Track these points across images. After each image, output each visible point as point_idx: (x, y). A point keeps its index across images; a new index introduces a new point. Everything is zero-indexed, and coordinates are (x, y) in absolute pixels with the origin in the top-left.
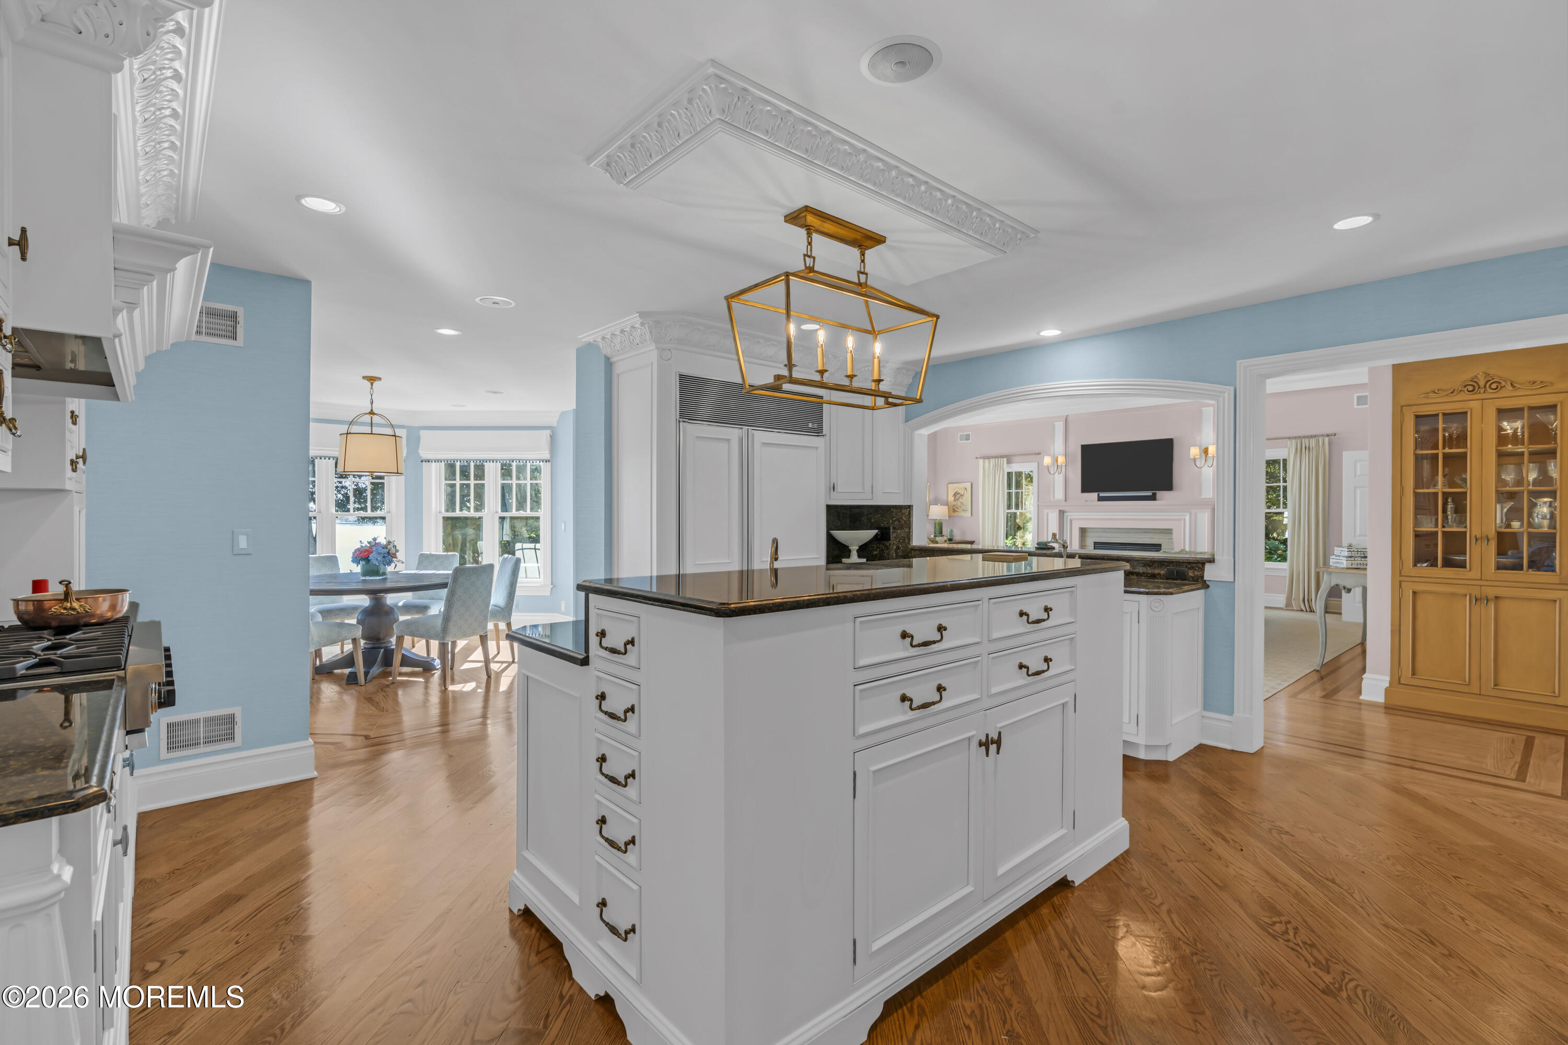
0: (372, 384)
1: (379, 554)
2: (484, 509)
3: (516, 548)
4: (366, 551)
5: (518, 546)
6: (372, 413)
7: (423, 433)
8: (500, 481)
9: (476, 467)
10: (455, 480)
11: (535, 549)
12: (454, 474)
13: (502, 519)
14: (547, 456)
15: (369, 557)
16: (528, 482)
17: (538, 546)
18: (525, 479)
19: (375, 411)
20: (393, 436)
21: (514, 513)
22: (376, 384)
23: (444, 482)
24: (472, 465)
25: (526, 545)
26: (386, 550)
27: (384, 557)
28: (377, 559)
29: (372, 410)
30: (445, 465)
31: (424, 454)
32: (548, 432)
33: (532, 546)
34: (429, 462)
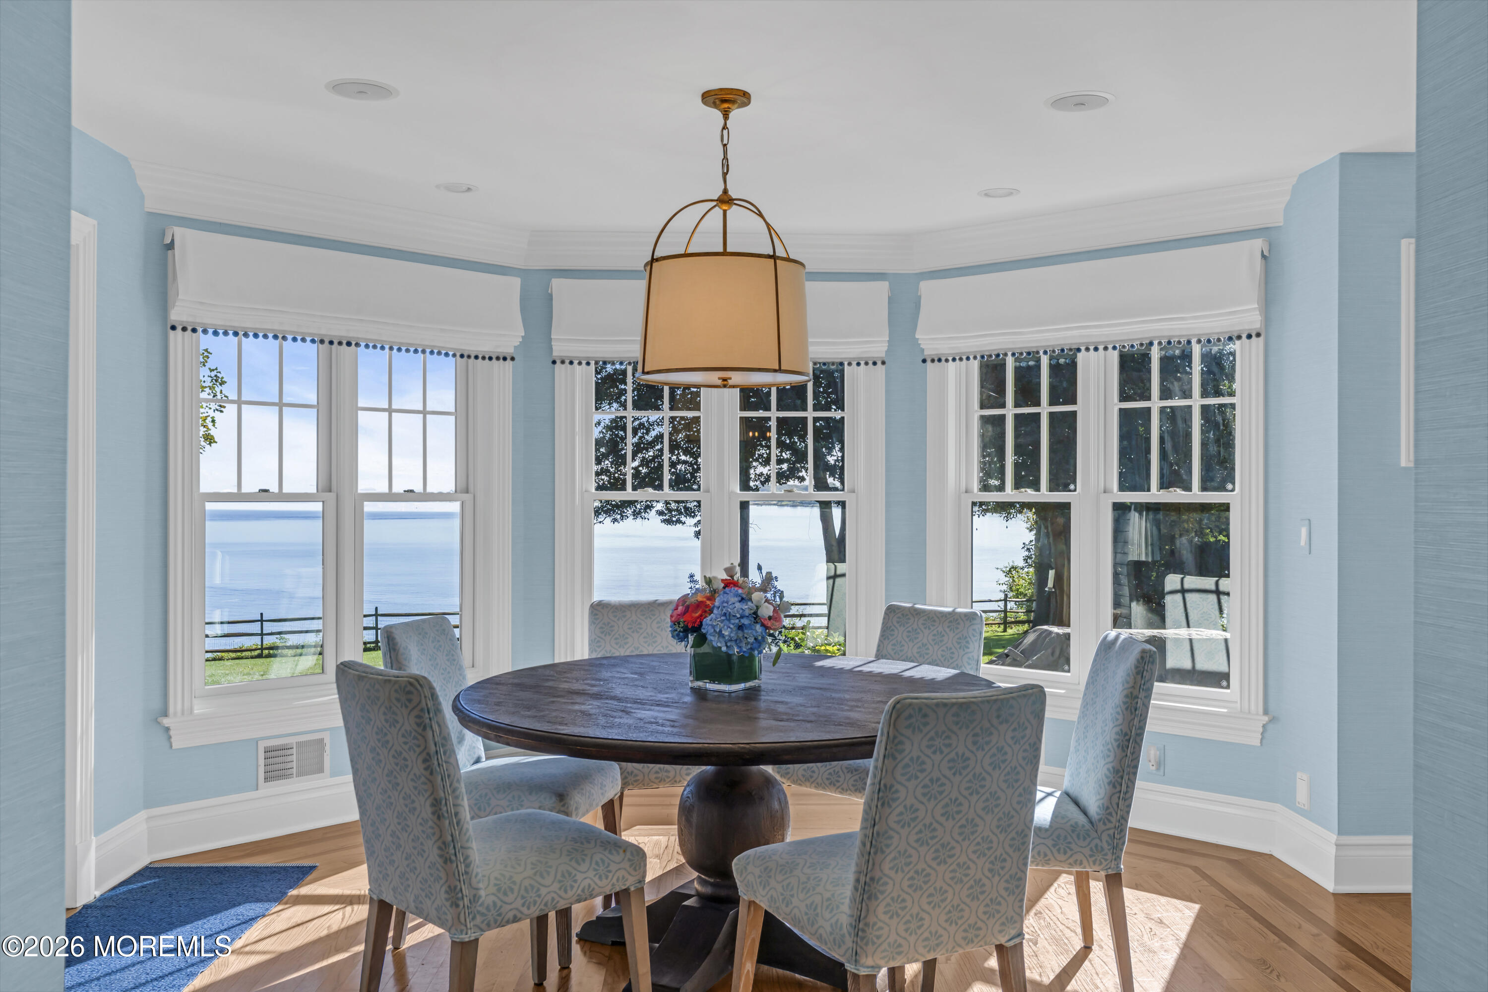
0: (726, 116)
1: (728, 616)
2: (1074, 482)
3: (1168, 587)
4: (699, 605)
5: (1172, 581)
6: (725, 200)
7: (925, 287)
8: (1116, 406)
9: (1055, 369)
10: (1003, 406)
11: (1218, 592)
12: (1001, 389)
13: (1120, 509)
14: (1252, 320)
15: (701, 625)
16: (1196, 402)
17: (1224, 583)
18: (1187, 395)
19: (733, 194)
20: (769, 257)
21: (1155, 494)
22: (736, 114)
23: (977, 413)
24: (1045, 361)
25: (1192, 581)
26: (747, 607)
27: (741, 627)
28: (720, 634)
29: (725, 191)
30: (981, 366)
31: (930, 342)
32: (1258, 244)
33: (1208, 582)
34: (940, 360)
